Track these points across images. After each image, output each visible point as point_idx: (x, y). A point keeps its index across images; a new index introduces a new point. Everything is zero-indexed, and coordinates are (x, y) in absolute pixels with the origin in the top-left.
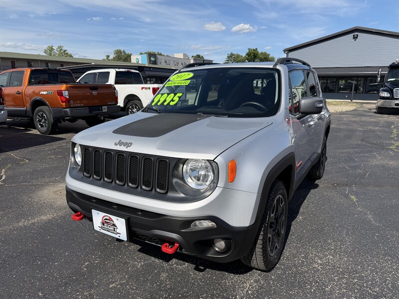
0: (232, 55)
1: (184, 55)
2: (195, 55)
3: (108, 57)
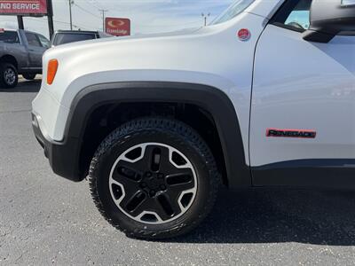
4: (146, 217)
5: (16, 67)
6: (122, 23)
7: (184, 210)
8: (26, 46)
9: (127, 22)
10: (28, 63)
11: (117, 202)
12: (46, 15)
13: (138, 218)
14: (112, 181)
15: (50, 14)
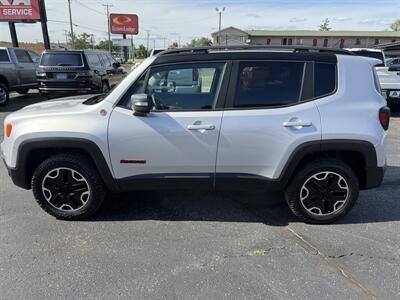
4: (65, 208)
5: (7, 85)
6: (129, 20)
7: (85, 203)
8: (15, 64)
9: (135, 18)
10: (19, 80)
11: (48, 200)
12: (39, 20)
13: (60, 208)
14: (44, 189)
15: (43, 20)
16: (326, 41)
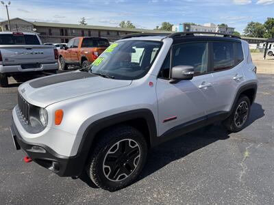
0: (252, 23)
1: (211, 24)
2: (220, 24)
3: (157, 27)
4: (121, 178)
7: (136, 166)
11: (107, 177)
13: (117, 180)
14: (104, 166)
16: (90, 32)
